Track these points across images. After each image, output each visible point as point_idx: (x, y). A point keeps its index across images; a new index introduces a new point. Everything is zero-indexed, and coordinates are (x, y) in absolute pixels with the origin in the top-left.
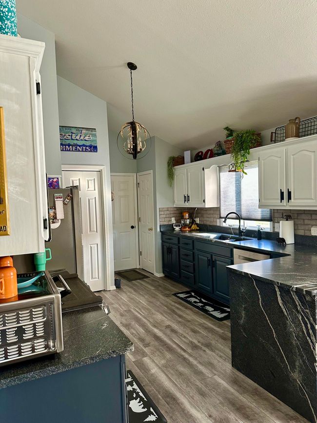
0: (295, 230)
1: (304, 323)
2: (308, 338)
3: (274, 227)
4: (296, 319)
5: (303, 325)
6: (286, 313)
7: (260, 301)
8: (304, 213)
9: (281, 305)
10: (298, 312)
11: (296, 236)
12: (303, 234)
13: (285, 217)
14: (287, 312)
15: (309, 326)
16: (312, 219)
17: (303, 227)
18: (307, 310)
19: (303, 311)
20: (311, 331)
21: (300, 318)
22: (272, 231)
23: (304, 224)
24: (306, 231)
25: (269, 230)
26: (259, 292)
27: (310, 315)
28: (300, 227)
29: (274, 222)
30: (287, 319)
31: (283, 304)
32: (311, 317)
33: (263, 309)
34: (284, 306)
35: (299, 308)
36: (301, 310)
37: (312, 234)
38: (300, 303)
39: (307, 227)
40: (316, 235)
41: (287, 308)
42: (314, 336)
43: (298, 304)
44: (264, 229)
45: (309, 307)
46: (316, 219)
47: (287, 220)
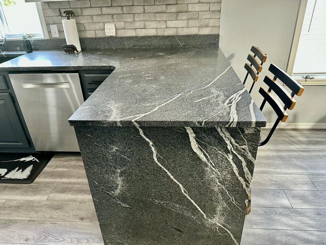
0: (79, 31)
1: (235, 163)
2: (240, 178)
3: (49, 32)
4: (222, 161)
5: (234, 165)
6: (204, 159)
7: (155, 155)
9: (195, 150)
10: (227, 151)
13: (64, 15)
14: (206, 157)
15: (244, 164)
16: (102, 15)
17: (92, 27)
18: (244, 147)
19: (237, 150)
20: (246, 170)
22: (47, 37)
23: (93, 23)
24: (97, 32)
25: (42, 37)
26: (151, 143)
28: (87, 28)
29: (48, 25)
30: (206, 165)
31: (200, 149)
32: (249, 152)
33: (160, 165)
34: (201, 150)
35: (229, 147)
36: (232, 149)
37: (107, 35)
38: (233, 140)
39: (98, 26)
40: (111, 35)
41: (207, 152)
42: (250, 174)
43: (228, 142)
44: (34, 36)
45: (249, 141)
46: (109, 15)
47: (69, 19)
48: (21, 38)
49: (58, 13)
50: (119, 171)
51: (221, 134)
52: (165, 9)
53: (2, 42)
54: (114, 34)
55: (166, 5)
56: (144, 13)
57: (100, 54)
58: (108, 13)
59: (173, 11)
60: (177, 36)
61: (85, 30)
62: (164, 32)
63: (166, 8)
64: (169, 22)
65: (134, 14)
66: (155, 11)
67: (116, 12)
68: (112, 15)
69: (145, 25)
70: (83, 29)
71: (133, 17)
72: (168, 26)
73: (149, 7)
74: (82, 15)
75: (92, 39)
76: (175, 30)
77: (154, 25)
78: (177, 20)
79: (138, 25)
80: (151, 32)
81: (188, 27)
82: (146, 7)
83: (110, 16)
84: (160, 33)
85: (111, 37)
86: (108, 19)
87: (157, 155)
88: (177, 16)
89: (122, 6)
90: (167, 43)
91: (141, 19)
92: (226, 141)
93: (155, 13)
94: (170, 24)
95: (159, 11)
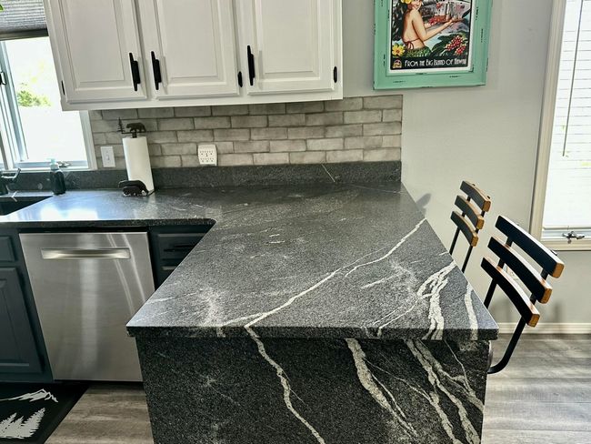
0: (152, 157)
1: (445, 412)
2: (455, 441)
3: (99, 158)
4: (420, 407)
5: (443, 415)
6: (385, 404)
7: (287, 394)
8: (175, 117)
9: (366, 386)
10: (429, 388)
11: (157, 173)
12: (177, 165)
13: (128, 130)
14: (389, 399)
15: (463, 413)
16: (194, 130)
17: (176, 150)
18: (460, 378)
19: (447, 383)
20: (467, 424)
21: (435, 401)
22: (95, 168)
23: (178, 143)
24: (183, 158)
25: (85, 168)
27: (468, 387)
28: (167, 151)
29: (97, 146)
30: (389, 416)
31: (376, 383)
32: (470, 390)
33: (297, 415)
34: (379, 386)
35: (432, 379)
36: (438, 382)
37: (201, 163)
38: (438, 365)
39: (186, 149)
40: (210, 163)
41: (390, 389)
42: (475, 433)
43: (429, 370)
44: (70, 165)
45: (468, 367)
46: (206, 130)
47: (135, 136)
48: (48, 169)
49: (117, 128)
50: (216, 427)
51: (415, 353)
52: (304, 120)
53: (13, 175)
54: (214, 162)
55: (307, 114)
56: (268, 126)
57: (188, 197)
58: (205, 127)
59: (317, 123)
60: (326, 165)
61: (162, 156)
62: (303, 157)
63: (306, 118)
64: (310, 143)
65: (250, 128)
66: (288, 124)
67: (219, 126)
68: (213, 130)
69: (268, 147)
70: (159, 153)
71: (247, 134)
72: (310, 148)
73: (276, 117)
74: (159, 131)
75: (174, 170)
76: (322, 154)
77: (284, 146)
78: (325, 138)
79: (256, 146)
80: (281, 159)
81: (344, 150)
82: (270, 118)
83: (208, 133)
84: (296, 160)
85: (209, 167)
86: (204, 136)
87: (291, 394)
88: (326, 131)
89: (230, 117)
90: (309, 176)
91: (263, 137)
92: (425, 367)
93: (287, 127)
94: (313, 144)
95: (294, 124)
